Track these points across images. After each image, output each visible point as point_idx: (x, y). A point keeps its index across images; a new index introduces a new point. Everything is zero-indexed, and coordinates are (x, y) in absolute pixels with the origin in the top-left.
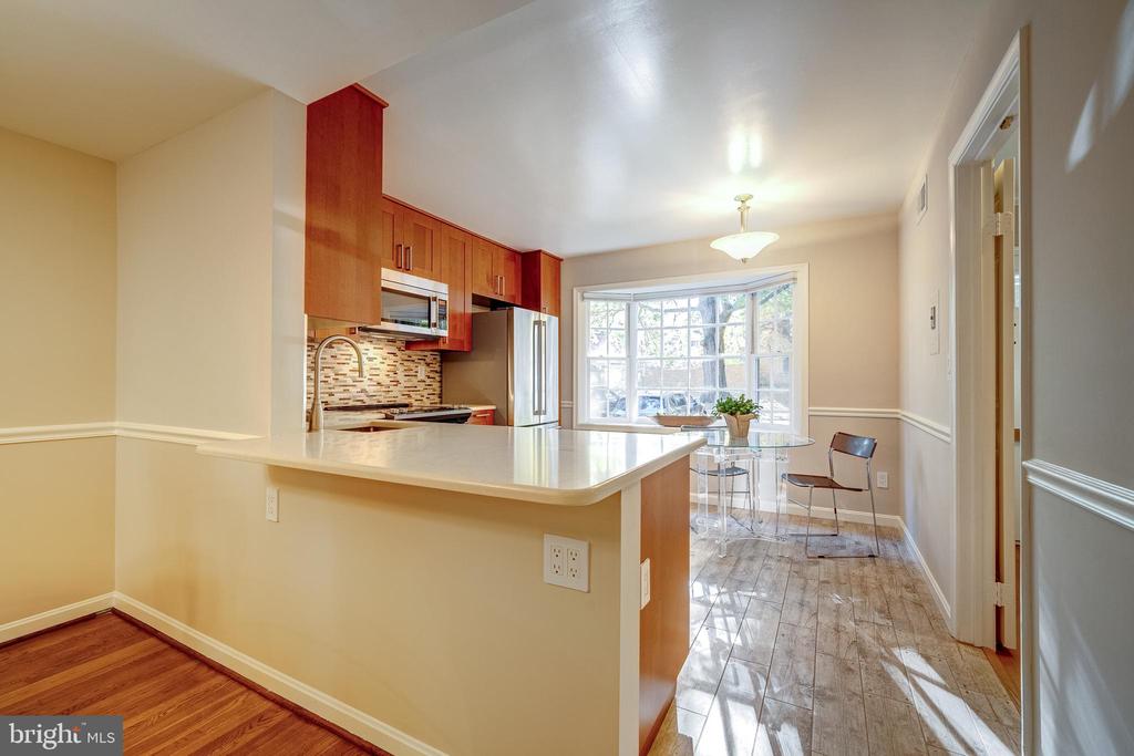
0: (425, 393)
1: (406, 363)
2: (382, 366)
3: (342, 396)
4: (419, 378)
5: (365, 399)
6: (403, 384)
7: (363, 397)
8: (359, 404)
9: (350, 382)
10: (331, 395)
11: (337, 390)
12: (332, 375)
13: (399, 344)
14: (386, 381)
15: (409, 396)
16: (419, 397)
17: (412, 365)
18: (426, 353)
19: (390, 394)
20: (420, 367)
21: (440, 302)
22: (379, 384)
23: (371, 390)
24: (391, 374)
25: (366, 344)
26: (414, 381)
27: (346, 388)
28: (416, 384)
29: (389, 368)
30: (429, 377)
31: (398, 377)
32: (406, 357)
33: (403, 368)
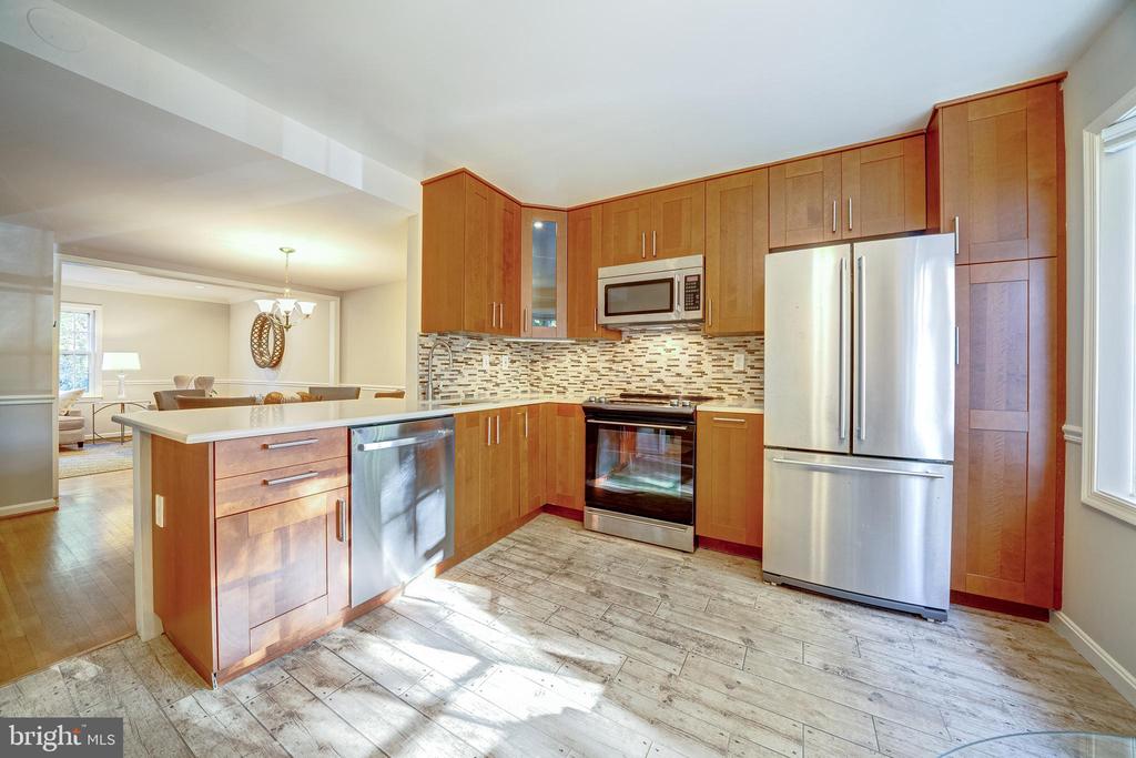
0: (746, 388)
1: (714, 352)
2: (682, 357)
3: (641, 384)
4: (736, 368)
5: (662, 389)
6: (711, 375)
7: (659, 386)
8: (655, 393)
9: (646, 372)
10: (629, 383)
11: (633, 379)
12: (630, 367)
13: (705, 332)
14: (688, 372)
15: (719, 389)
16: (735, 392)
17: (723, 353)
18: (747, 338)
19: (693, 386)
20: (736, 355)
21: (689, 279)
22: (679, 375)
23: (668, 381)
24: (694, 365)
25: (664, 337)
26: (728, 372)
27: (642, 378)
28: (731, 375)
29: (691, 358)
30: (752, 368)
31: (703, 368)
32: (715, 346)
33: (710, 358)
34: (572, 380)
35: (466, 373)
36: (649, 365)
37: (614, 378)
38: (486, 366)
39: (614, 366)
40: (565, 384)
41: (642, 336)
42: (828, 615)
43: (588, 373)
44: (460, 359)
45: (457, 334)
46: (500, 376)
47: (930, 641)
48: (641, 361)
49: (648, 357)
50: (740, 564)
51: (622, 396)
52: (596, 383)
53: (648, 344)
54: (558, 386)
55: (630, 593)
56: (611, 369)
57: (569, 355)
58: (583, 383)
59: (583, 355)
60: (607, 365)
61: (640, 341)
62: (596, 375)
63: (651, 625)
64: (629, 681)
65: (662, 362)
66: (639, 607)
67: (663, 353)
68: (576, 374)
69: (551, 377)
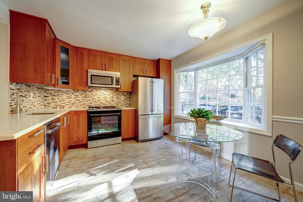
0: (124, 104)
1: (116, 96)
2: (108, 97)
3: (96, 104)
4: (121, 99)
6: (116, 101)
7: (101, 104)
9: (97, 100)
10: (91, 104)
11: (93, 102)
12: (92, 99)
13: (114, 90)
15: (118, 104)
16: (121, 105)
17: (119, 96)
18: (124, 93)
19: (111, 104)
20: (122, 97)
21: (117, 78)
22: (107, 101)
23: (104, 103)
24: (111, 99)
25: (103, 91)
26: (120, 100)
27: (96, 102)
28: (120, 101)
29: (110, 97)
30: (125, 99)
31: (114, 99)
32: (116, 94)
33: (115, 97)
34: (67, 103)
35: (25, 101)
36: (98, 99)
37: (86, 102)
38: (31, 99)
39: (86, 99)
40: (64, 105)
41: (96, 90)
42: (151, 143)
43: (75, 101)
44: (24, 95)
45: (23, 84)
46: (36, 103)
47: (163, 141)
48: (96, 97)
49: (98, 96)
50: (131, 142)
51: (89, 107)
52: (78, 104)
53: (98, 92)
54: (60, 106)
55: (119, 155)
56: (84, 100)
57: (66, 95)
58: (73, 104)
59: (73, 95)
60: (83, 98)
61: (95, 92)
62: (78, 102)
63: (130, 157)
64: (138, 165)
65: (102, 97)
66: (124, 156)
67: (103, 95)
68: (69, 101)
69: (56, 102)
